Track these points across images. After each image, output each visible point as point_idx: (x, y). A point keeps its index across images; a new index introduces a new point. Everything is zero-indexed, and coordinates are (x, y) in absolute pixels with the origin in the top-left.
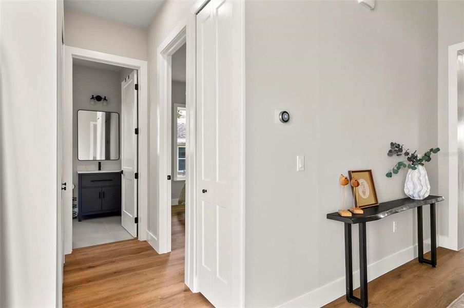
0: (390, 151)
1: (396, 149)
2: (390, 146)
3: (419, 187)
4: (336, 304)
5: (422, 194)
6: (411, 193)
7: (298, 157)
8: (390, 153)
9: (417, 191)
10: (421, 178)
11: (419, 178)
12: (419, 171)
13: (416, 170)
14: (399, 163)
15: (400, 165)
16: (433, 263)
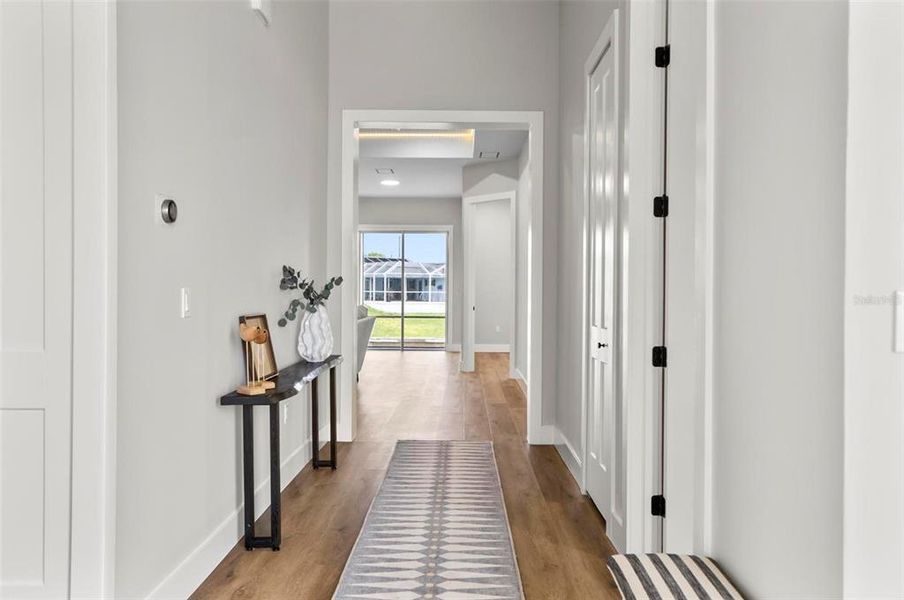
0: (283, 281)
1: (289, 278)
2: (282, 271)
3: (319, 341)
4: (230, 560)
5: (323, 352)
6: (309, 352)
7: (183, 290)
8: (284, 285)
9: (317, 348)
10: (323, 326)
11: (319, 326)
12: (319, 316)
13: (316, 314)
14: (294, 301)
15: (295, 303)
16: (332, 464)
